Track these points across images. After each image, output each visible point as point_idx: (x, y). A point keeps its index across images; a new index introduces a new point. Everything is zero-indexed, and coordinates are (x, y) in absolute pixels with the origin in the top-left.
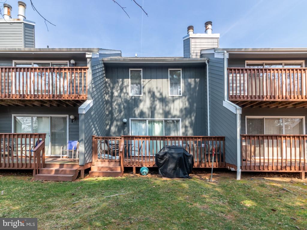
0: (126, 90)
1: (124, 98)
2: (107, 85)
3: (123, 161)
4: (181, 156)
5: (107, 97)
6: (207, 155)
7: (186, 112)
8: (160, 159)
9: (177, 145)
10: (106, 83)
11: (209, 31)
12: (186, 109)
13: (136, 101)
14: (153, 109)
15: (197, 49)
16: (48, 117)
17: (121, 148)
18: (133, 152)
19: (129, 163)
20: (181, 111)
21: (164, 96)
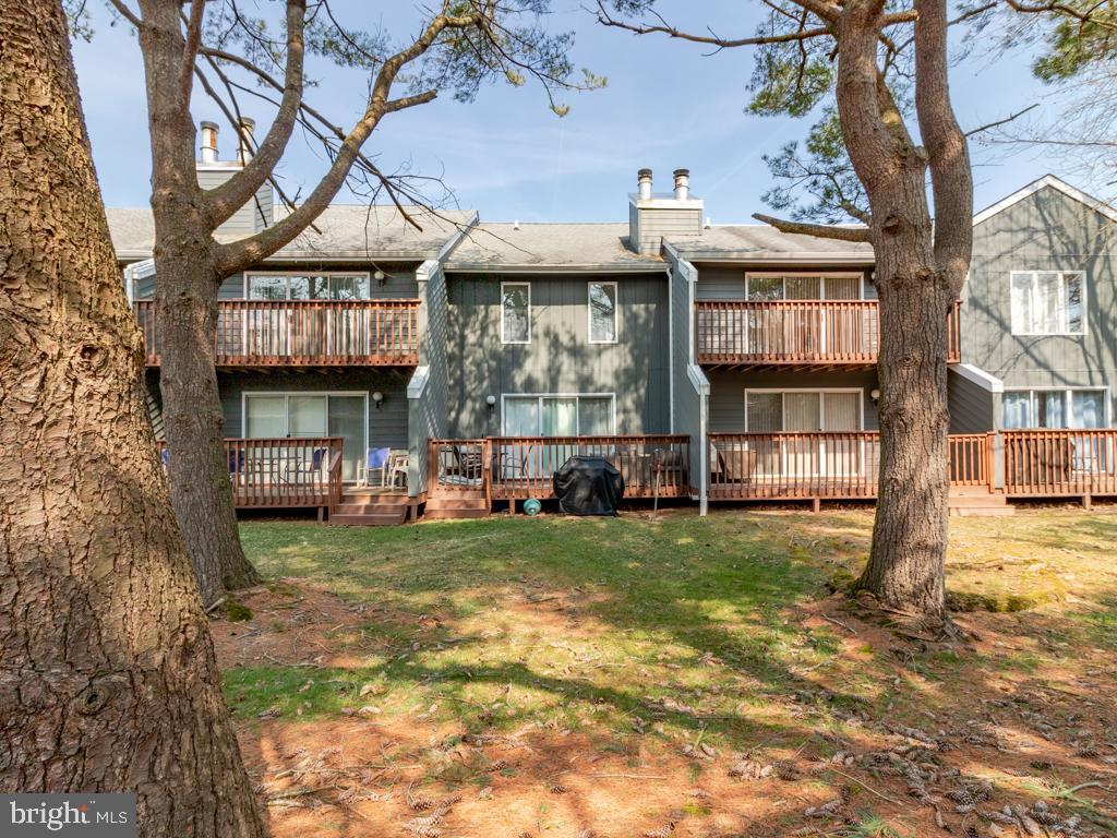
0: (496, 330)
1: (490, 347)
2: (452, 318)
3: (491, 490)
4: (599, 474)
5: (450, 347)
6: (656, 472)
7: (627, 379)
8: (562, 481)
9: (597, 452)
10: (450, 313)
11: (683, 192)
12: (626, 371)
13: (516, 356)
14: (553, 373)
15: (654, 234)
16: (324, 397)
17: (487, 462)
18: (510, 470)
19: (503, 491)
20: (617, 375)
21: (579, 341)
